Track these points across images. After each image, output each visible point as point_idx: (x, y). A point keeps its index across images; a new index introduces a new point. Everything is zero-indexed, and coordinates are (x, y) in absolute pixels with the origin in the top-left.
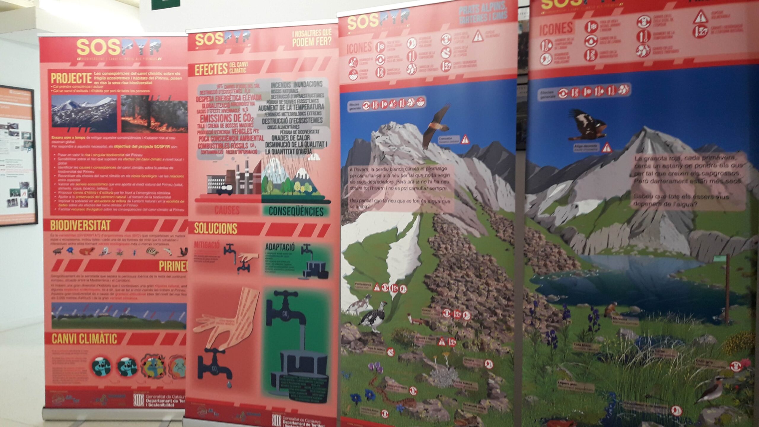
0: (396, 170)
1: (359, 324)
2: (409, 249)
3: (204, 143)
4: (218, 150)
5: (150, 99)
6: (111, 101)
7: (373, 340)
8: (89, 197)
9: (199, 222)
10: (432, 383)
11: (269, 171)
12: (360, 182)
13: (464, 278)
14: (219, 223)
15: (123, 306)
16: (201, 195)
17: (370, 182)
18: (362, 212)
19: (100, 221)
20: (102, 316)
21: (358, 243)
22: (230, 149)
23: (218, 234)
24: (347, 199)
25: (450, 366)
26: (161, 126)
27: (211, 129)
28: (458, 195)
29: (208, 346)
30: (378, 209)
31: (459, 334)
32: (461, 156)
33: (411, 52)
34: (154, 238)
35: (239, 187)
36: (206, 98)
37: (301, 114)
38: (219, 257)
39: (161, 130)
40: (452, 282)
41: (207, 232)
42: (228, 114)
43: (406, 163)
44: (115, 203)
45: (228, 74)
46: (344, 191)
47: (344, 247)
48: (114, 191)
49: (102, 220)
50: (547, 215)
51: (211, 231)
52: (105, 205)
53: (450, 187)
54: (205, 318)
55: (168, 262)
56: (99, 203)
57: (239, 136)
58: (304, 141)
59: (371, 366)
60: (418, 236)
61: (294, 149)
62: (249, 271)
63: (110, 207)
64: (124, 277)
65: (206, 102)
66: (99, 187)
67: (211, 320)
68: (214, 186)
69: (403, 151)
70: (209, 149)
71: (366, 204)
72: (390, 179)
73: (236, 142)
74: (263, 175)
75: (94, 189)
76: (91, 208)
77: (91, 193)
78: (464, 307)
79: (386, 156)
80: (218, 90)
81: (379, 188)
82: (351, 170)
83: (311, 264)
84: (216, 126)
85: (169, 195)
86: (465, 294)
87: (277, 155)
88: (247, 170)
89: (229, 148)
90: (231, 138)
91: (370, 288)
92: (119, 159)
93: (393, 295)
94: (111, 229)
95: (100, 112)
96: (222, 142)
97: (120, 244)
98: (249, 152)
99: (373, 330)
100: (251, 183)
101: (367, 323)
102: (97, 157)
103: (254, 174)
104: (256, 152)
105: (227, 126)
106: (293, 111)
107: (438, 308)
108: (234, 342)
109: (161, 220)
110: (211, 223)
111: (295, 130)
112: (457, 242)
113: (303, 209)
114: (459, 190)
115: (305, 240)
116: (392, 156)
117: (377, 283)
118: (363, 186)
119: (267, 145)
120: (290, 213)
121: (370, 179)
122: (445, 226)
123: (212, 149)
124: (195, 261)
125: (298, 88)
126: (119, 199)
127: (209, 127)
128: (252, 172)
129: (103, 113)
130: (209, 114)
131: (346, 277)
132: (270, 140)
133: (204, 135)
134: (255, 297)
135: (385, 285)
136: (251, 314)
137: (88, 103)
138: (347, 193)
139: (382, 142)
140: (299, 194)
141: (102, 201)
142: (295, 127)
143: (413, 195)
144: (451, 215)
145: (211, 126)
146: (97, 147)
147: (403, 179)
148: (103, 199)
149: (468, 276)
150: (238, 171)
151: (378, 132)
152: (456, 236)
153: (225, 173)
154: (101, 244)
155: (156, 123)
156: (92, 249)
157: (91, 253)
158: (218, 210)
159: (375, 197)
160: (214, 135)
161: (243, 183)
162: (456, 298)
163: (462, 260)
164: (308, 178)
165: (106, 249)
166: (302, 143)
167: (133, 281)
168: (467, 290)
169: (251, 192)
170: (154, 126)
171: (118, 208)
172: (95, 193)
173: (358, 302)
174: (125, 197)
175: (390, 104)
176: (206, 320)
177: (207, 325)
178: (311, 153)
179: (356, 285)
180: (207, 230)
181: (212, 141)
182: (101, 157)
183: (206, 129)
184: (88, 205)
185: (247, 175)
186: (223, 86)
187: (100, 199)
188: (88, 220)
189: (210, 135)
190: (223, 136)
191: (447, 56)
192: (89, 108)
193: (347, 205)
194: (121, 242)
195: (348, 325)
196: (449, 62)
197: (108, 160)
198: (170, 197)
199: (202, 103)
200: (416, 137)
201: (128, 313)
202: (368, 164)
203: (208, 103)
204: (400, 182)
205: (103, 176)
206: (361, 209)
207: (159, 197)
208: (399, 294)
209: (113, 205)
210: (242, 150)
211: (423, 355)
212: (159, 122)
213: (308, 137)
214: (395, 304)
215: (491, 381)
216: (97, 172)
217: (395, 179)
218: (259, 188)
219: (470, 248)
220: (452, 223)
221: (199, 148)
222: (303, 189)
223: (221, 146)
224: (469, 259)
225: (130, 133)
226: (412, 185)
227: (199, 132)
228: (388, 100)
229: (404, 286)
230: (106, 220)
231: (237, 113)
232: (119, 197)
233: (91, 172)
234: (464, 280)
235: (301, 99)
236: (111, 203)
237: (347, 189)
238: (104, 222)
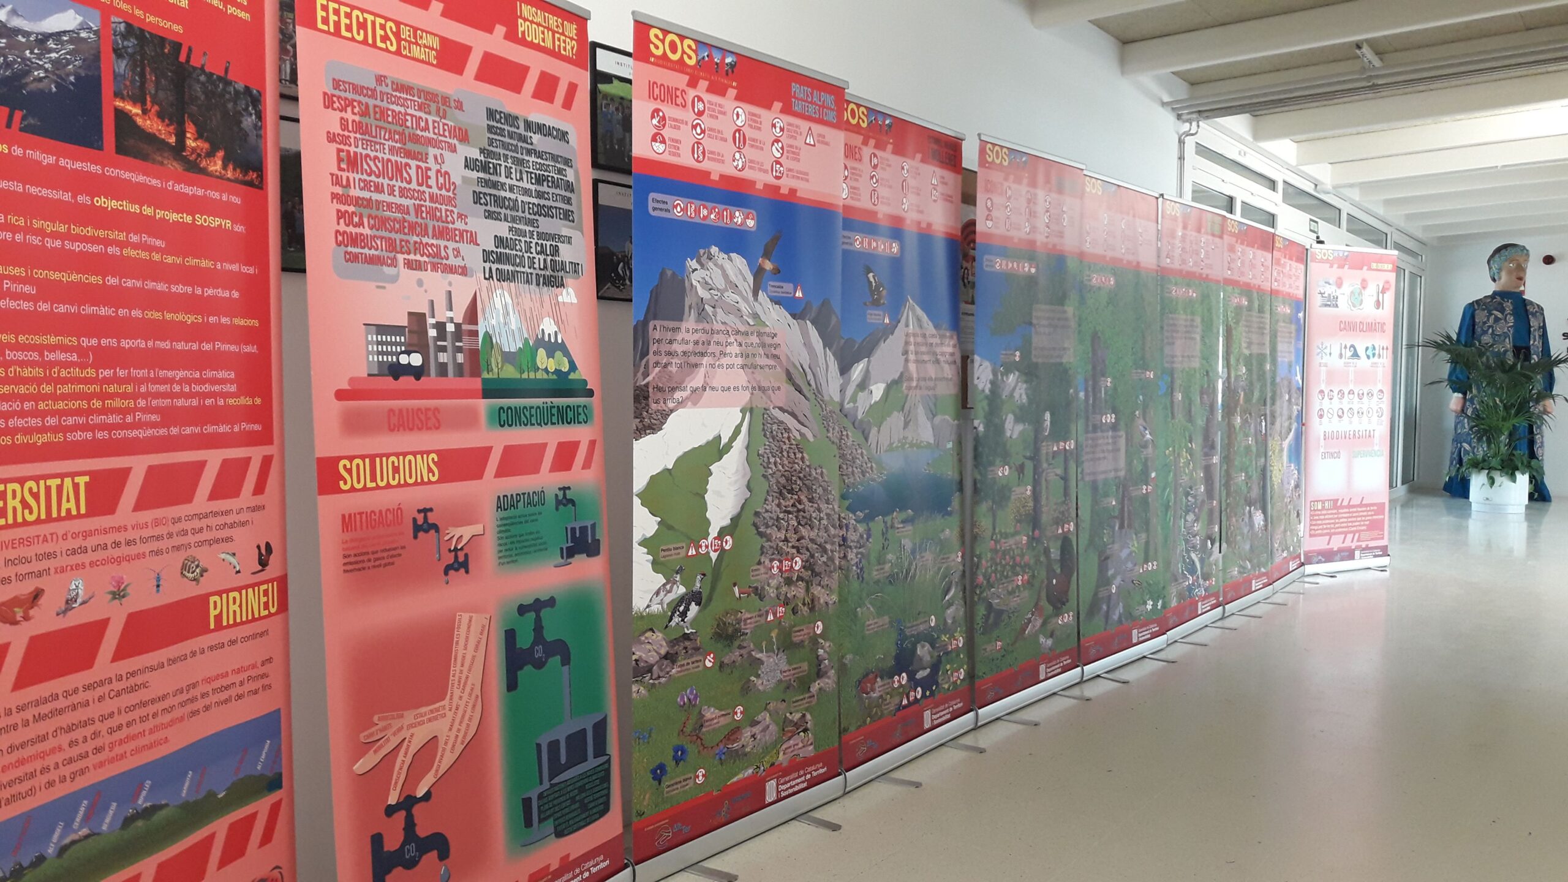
0: (718, 333)
1: (667, 627)
2: (737, 471)
3: (351, 229)
4: (385, 254)
5: (182, 58)
6: (84, 27)
7: (685, 648)
8: (22, 389)
9: (351, 459)
10: (760, 688)
11: (494, 322)
12: (669, 354)
13: (796, 506)
14: (397, 455)
15: (130, 783)
16: (352, 380)
17: (685, 353)
18: (672, 411)
19: (58, 481)
20: (73, 842)
21: (667, 471)
22: (412, 257)
23: (399, 485)
24: (647, 385)
25: (778, 649)
26: (210, 154)
27: (366, 194)
28: (790, 377)
29: (392, 800)
30: (695, 404)
31: (788, 595)
32: (794, 316)
33: (739, 131)
34: (196, 524)
35: (436, 358)
36: (350, 103)
37: (540, 195)
38: (403, 548)
39: (212, 168)
40: (781, 516)
41: (373, 485)
42: (404, 161)
43: (732, 321)
44: (104, 411)
45: (398, 52)
46: (642, 369)
47: (639, 482)
48: (96, 366)
49: (62, 476)
50: (851, 405)
51: (382, 480)
52: (70, 421)
53: (781, 364)
54: (381, 724)
55: (232, 595)
56: (53, 413)
57: (431, 224)
58: (549, 258)
59: (682, 698)
60: (747, 448)
61: (531, 274)
62: (467, 572)
63: (84, 428)
64: (133, 674)
65: (349, 115)
66: (52, 348)
67: (396, 724)
68: (382, 353)
69: (728, 300)
70: (366, 251)
71: (678, 395)
72: (712, 348)
73: (425, 240)
74: (481, 329)
75: (35, 356)
76: (28, 431)
77: (27, 373)
78: (794, 551)
79: (706, 306)
80: (379, 89)
81: (696, 366)
82: (655, 328)
83: (573, 530)
84: (379, 189)
85: (231, 381)
86: (796, 531)
87: (505, 284)
88: (450, 314)
89: (409, 253)
90: (412, 227)
91: (683, 552)
92: (111, 250)
93: (714, 556)
94: (92, 512)
95: (51, 61)
96: (393, 235)
97: (118, 561)
98: (451, 270)
99: (686, 631)
100: (459, 350)
101: (676, 620)
102: (41, 232)
103: (465, 327)
104: (464, 271)
105: (403, 193)
106: (525, 184)
107: (767, 562)
108: (446, 759)
109: (214, 459)
110: (381, 456)
111: (532, 229)
112: (788, 452)
113: (555, 411)
114: (792, 370)
115: (562, 478)
116: (714, 308)
117: (692, 541)
118: (674, 361)
119: (487, 256)
120: (534, 421)
121: (684, 348)
122: (775, 427)
123: (373, 252)
124: (345, 571)
125: (532, 134)
126: (112, 396)
127: (361, 189)
128: (461, 321)
129: (55, 62)
130: (359, 150)
131: (644, 543)
132: (491, 246)
133: (351, 209)
134: (481, 634)
135: (703, 543)
136: (476, 678)
137: (14, 12)
138: (646, 375)
139: (700, 280)
140: (545, 376)
141: (61, 405)
142: (530, 222)
143: (741, 378)
144: (781, 409)
145: (366, 186)
146: (45, 192)
147: (729, 349)
148: (64, 397)
149: (800, 502)
150: (433, 317)
151: (695, 261)
152: (787, 442)
153: (404, 322)
154: (63, 570)
155: (199, 143)
156: (37, 595)
157: (32, 612)
158: (394, 420)
159: (689, 382)
160: (374, 212)
161: (443, 349)
162: (786, 540)
163: (794, 478)
164: (560, 341)
165: (78, 585)
166: (545, 260)
167: (160, 683)
168: (799, 523)
169: (460, 370)
170: (194, 150)
171: (109, 427)
172: (38, 372)
173: (664, 585)
174: (130, 389)
175: (711, 213)
176: (384, 729)
177: (388, 740)
178: (563, 285)
179: (663, 553)
180: (373, 479)
181: (371, 228)
182: (55, 235)
183: (355, 192)
184: (20, 422)
185: (450, 328)
186: (389, 81)
187: (54, 397)
188: (21, 481)
189: (365, 212)
190: (395, 220)
191: (779, 156)
192: (18, 31)
193: (646, 398)
194: (125, 550)
195: (649, 634)
196: (781, 166)
197: (77, 247)
198: (233, 388)
199: (338, 114)
200: (745, 279)
201: (144, 802)
202: (680, 318)
203: (357, 118)
204: (725, 355)
205: (62, 309)
206: (671, 405)
207: (207, 388)
208: (722, 552)
209: (97, 419)
210: (440, 265)
211: (752, 646)
212: (207, 140)
213: (556, 251)
214: (716, 573)
215: (821, 652)
216: (48, 291)
217: (716, 349)
218: (475, 361)
219: (803, 459)
220: (782, 422)
221: (339, 244)
222: (552, 365)
223: (392, 246)
224: (801, 475)
225: (138, 162)
226: (739, 361)
227: (335, 196)
228: (710, 205)
229: (728, 538)
230: (73, 475)
231: (423, 165)
232: (112, 389)
233: (27, 289)
234: (795, 509)
235: (539, 161)
236: (90, 412)
237: (646, 366)
238: (68, 482)
